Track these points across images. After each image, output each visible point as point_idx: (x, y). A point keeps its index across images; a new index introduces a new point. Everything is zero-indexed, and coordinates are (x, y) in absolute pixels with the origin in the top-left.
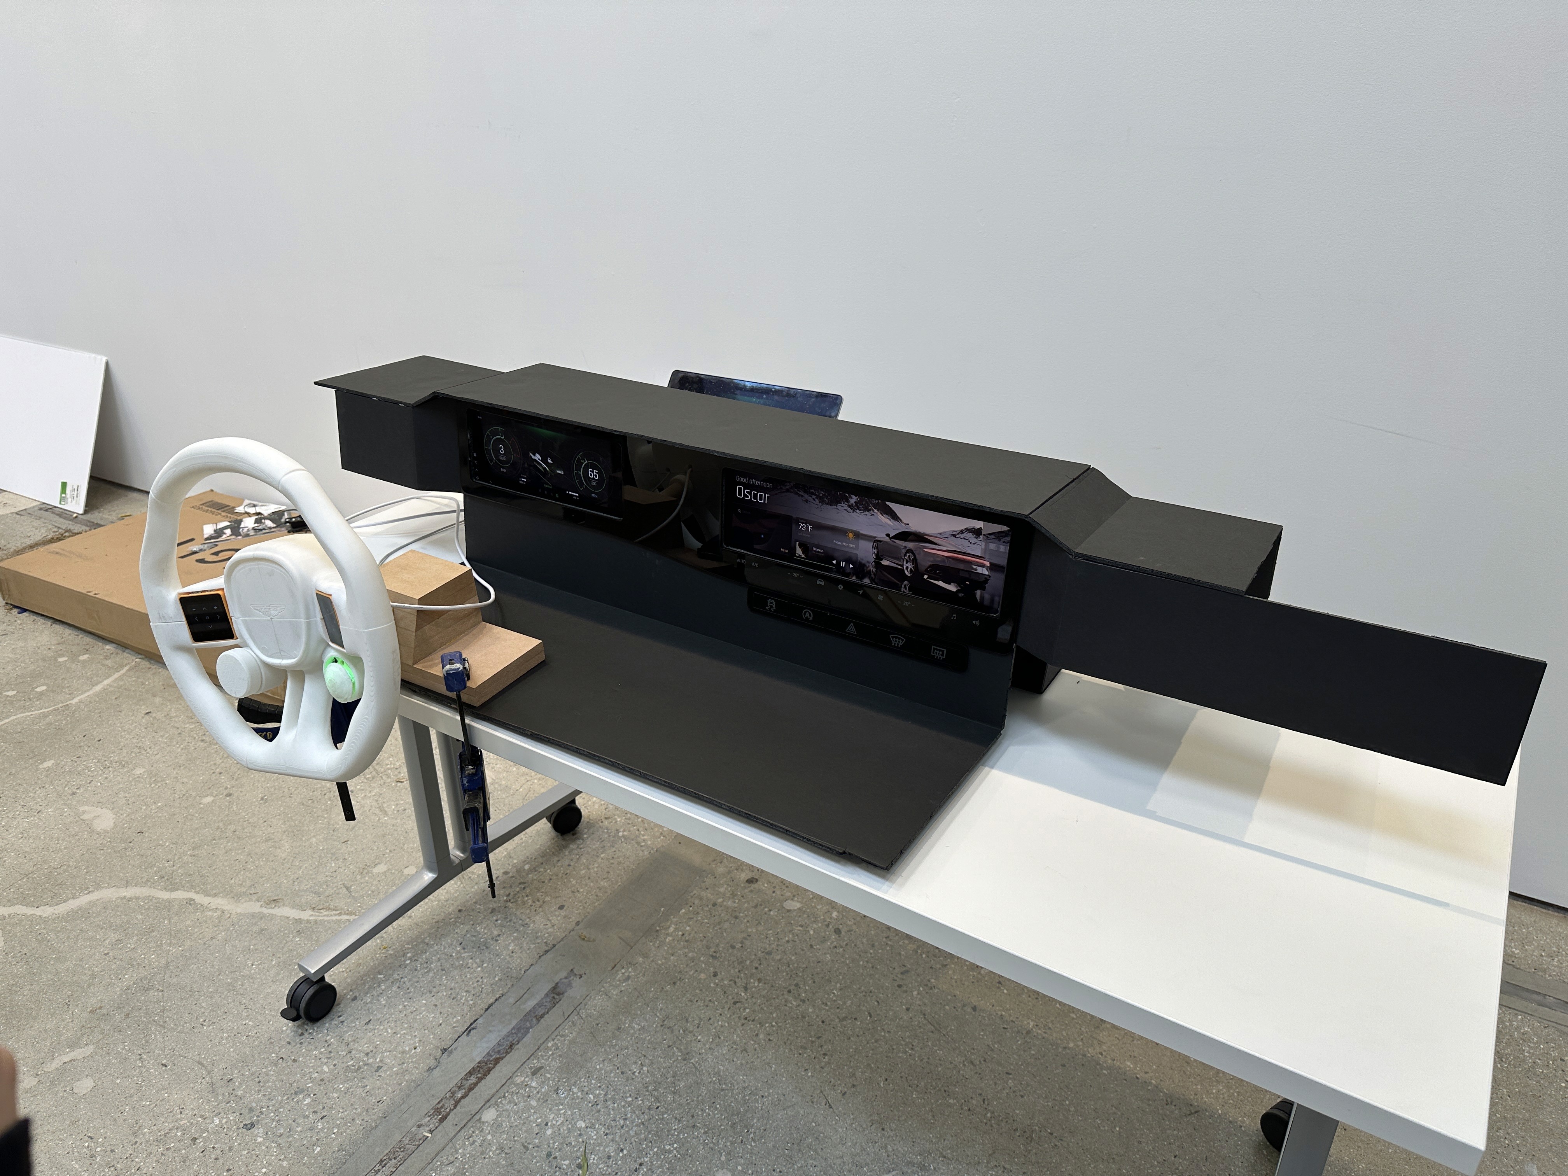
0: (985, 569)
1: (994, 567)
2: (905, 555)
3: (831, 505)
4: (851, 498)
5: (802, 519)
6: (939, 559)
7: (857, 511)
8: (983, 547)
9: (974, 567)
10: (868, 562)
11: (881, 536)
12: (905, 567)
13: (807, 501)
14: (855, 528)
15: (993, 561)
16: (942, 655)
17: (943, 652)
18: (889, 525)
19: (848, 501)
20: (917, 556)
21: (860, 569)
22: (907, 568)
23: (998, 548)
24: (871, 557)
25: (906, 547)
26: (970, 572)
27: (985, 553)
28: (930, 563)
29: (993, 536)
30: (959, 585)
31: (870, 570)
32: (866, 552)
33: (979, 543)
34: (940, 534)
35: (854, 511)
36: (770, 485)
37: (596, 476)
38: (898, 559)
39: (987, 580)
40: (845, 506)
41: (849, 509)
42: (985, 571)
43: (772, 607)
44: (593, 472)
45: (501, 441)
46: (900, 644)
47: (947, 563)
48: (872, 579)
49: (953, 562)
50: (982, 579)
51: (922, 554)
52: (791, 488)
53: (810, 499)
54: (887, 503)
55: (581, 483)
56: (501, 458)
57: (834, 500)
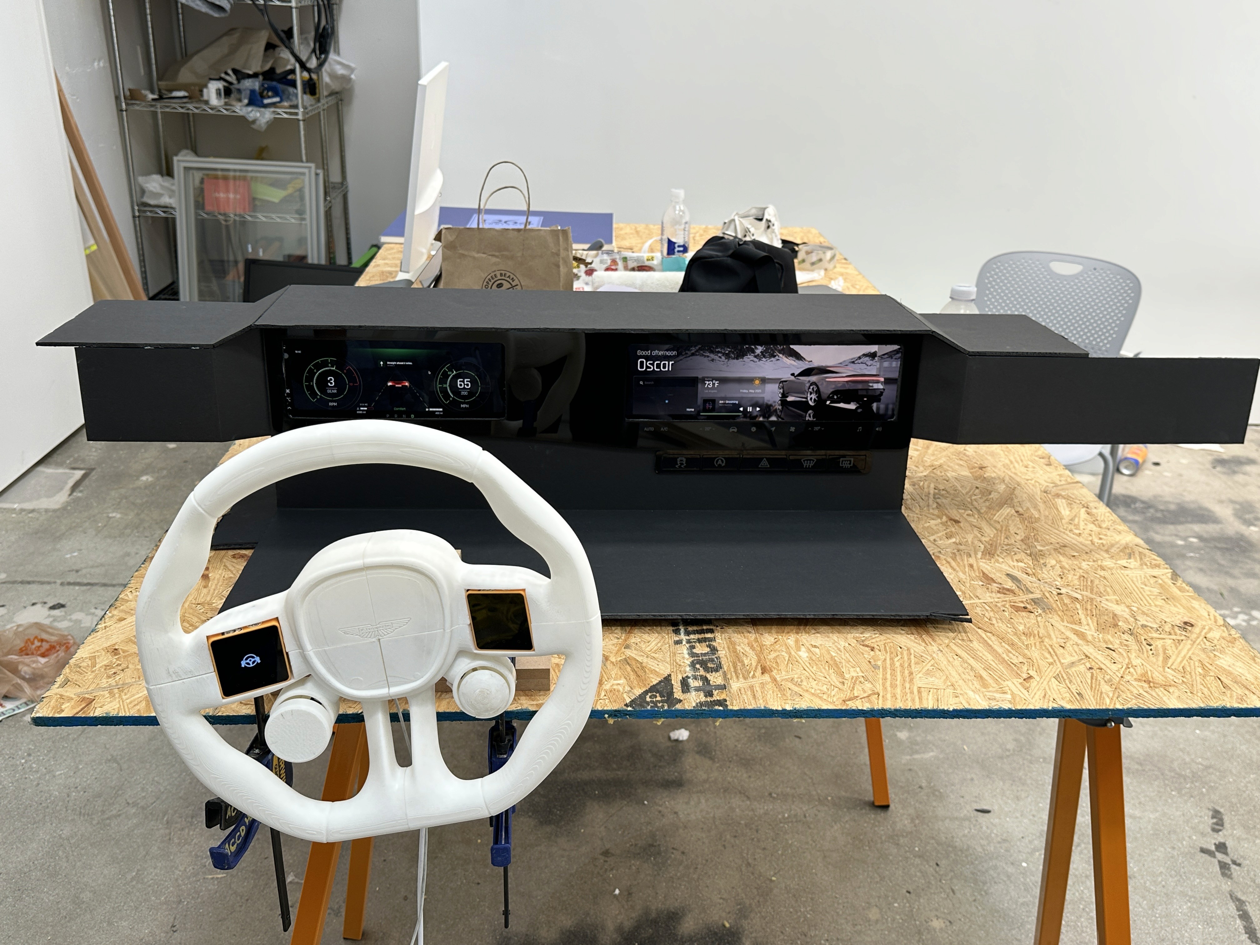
0: (880, 384)
1: (888, 381)
3: (737, 359)
4: (757, 349)
5: (707, 377)
6: (840, 385)
7: (764, 359)
8: (878, 366)
9: (871, 384)
10: (775, 402)
11: (787, 376)
12: (809, 399)
14: (761, 375)
15: (886, 376)
16: (850, 464)
17: (850, 461)
18: (793, 365)
19: (753, 352)
20: (820, 387)
21: (767, 409)
23: (891, 364)
24: (777, 398)
25: (809, 381)
26: (867, 390)
27: (880, 371)
28: (832, 390)
29: (886, 356)
30: (858, 403)
31: (776, 409)
32: (772, 394)
33: (875, 364)
34: (841, 363)
35: (760, 360)
36: (675, 353)
37: (467, 385)
38: (803, 393)
39: (881, 394)
40: (751, 357)
41: (755, 359)
42: (880, 386)
43: (682, 464)
44: (463, 382)
45: (330, 373)
46: (811, 464)
47: (847, 387)
48: (778, 416)
49: (852, 384)
50: (878, 393)
51: (825, 384)
52: (697, 351)
53: (716, 357)
54: (792, 346)
55: (447, 396)
56: (329, 391)
57: (740, 355)
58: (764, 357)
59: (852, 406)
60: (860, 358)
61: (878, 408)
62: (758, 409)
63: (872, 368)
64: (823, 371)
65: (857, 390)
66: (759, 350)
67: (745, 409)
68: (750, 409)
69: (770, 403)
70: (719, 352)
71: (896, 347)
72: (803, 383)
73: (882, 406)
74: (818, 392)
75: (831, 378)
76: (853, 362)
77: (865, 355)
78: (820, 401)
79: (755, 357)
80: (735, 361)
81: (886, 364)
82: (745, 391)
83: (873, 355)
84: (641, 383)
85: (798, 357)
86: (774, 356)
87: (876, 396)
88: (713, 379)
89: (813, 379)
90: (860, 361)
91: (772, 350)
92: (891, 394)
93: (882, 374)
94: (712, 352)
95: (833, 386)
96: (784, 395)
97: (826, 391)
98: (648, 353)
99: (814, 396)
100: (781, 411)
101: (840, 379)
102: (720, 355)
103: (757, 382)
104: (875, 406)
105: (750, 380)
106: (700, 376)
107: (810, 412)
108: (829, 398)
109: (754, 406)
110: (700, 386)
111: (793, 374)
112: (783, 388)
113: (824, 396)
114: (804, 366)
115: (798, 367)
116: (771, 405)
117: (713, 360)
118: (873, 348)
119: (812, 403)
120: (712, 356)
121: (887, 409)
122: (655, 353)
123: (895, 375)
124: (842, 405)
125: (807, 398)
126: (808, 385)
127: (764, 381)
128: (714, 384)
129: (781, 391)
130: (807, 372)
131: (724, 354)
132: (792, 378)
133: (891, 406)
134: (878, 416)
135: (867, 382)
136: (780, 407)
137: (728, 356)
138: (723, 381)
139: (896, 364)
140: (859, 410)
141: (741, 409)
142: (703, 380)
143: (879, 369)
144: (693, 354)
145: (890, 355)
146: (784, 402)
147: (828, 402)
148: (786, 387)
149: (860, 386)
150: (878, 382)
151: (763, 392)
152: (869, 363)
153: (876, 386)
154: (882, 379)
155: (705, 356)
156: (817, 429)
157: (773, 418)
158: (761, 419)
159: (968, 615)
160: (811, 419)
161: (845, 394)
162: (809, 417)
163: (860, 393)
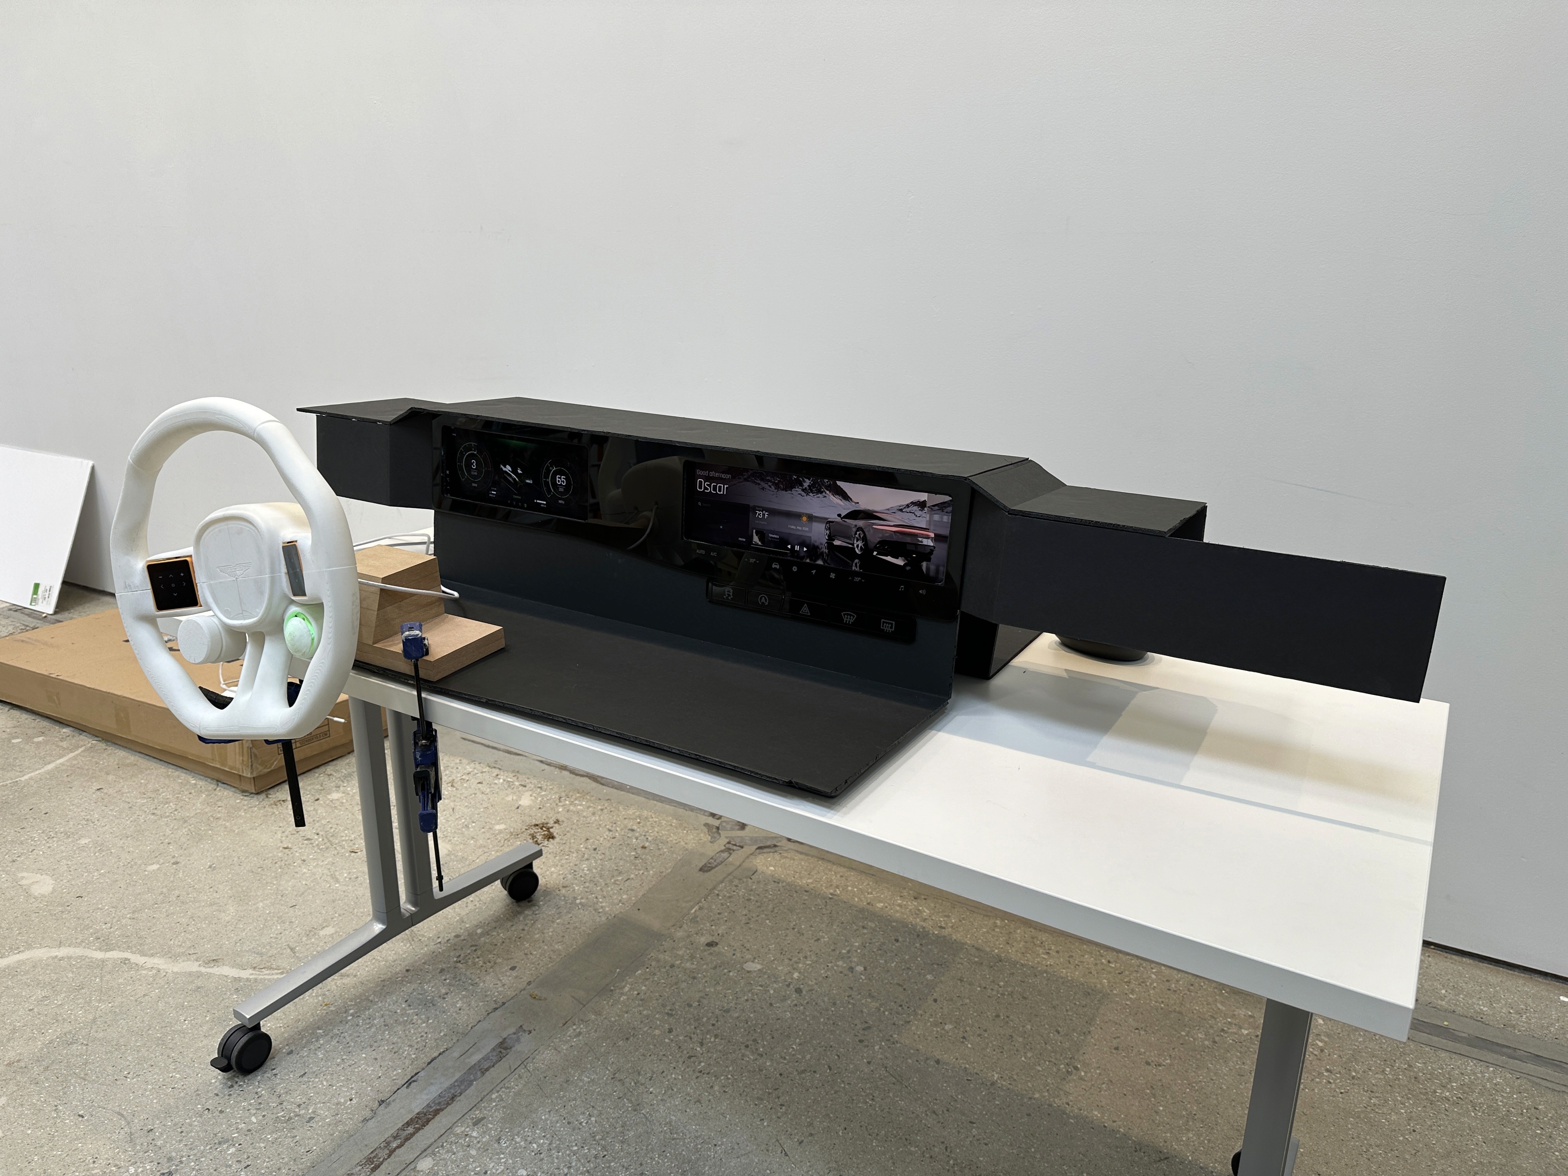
0: (930, 540)
1: (938, 538)
2: (856, 534)
3: (786, 491)
4: (805, 482)
5: (759, 507)
6: (887, 535)
7: (811, 494)
8: (928, 519)
9: (920, 539)
10: (821, 544)
11: (833, 517)
12: (855, 545)
13: (763, 489)
14: (808, 512)
15: (937, 532)
16: (891, 628)
17: (892, 624)
18: (840, 505)
19: (802, 485)
20: (867, 533)
21: (814, 550)
22: (858, 546)
23: (942, 518)
24: (824, 540)
25: (856, 526)
26: (916, 545)
27: (930, 525)
28: (879, 540)
29: (937, 508)
30: (906, 559)
31: (823, 552)
32: (818, 534)
33: (924, 515)
34: (888, 510)
35: (807, 494)
36: (729, 476)
37: (563, 482)
38: (849, 538)
39: (931, 552)
40: (799, 490)
41: (803, 493)
42: (930, 543)
43: (729, 595)
44: (560, 478)
45: (472, 456)
47: (895, 538)
48: (824, 561)
49: (901, 536)
50: (928, 551)
51: (872, 531)
52: (749, 477)
53: (766, 486)
54: (839, 483)
55: (549, 491)
56: (472, 473)
57: (789, 486)
58: (812, 491)
59: (900, 562)
60: (908, 506)
61: (928, 569)
62: (805, 549)
63: (921, 520)
64: (869, 515)
65: (906, 544)
66: (807, 483)
67: (793, 547)
68: (797, 548)
69: (816, 544)
70: (769, 481)
71: (947, 498)
72: (849, 527)
73: (932, 567)
74: (864, 539)
75: (878, 526)
76: (901, 510)
77: (914, 503)
78: (867, 549)
79: (803, 490)
80: (784, 492)
81: (936, 517)
82: (793, 527)
83: (922, 505)
84: (700, 504)
85: (845, 496)
86: (821, 493)
87: (926, 554)
88: (764, 509)
89: (860, 523)
90: (908, 510)
91: (819, 485)
92: (941, 551)
93: (932, 528)
94: (763, 480)
95: (881, 535)
96: (831, 538)
97: (874, 539)
98: (706, 473)
99: (860, 543)
100: (827, 555)
101: (888, 527)
102: (770, 484)
103: (805, 519)
104: (924, 564)
105: (798, 516)
106: (751, 505)
107: (857, 561)
108: (876, 548)
109: (802, 545)
110: (751, 514)
111: (839, 515)
114: (851, 507)
115: (845, 508)
118: (923, 496)
119: (858, 551)
120: (763, 484)
121: (937, 571)
122: (712, 474)
124: (889, 559)
125: (853, 544)
126: (854, 530)
127: (811, 518)
128: (764, 515)
129: (828, 532)
130: (855, 515)
131: (774, 483)
132: (839, 519)
135: (916, 535)
136: (827, 551)
137: (777, 487)
138: (773, 512)
139: (946, 519)
140: (908, 568)
141: (789, 546)
142: (755, 509)
143: (930, 522)
144: (746, 480)
145: (942, 506)
146: (830, 545)
147: (875, 553)
148: (833, 529)
149: (908, 540)
150: (928, 537)
151: (810, 531)
152: (919, 513)
153: (926, 542)
154: (933, 535)
155: (757, 484)
156: (857, 579)
157: (820, 562)
158: (808, 561)
160: (858, 569)
161: (893, 546)
162: (856, 566)
163: (908, 547)
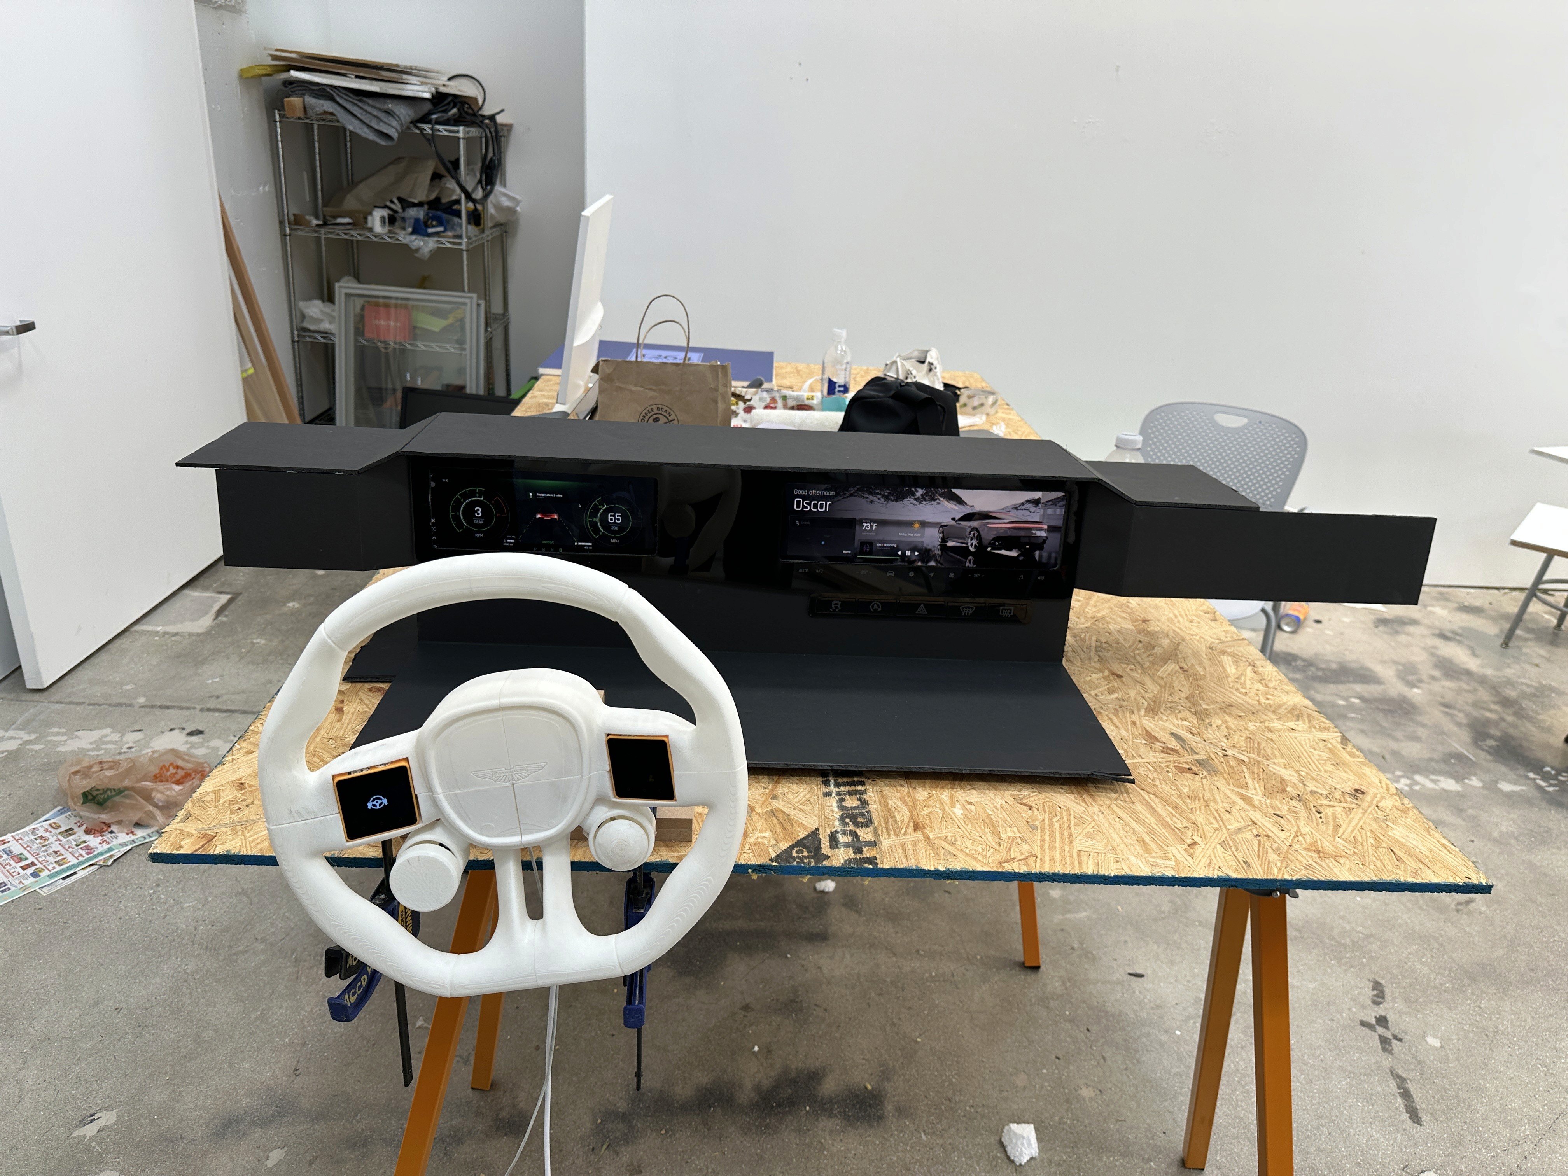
0: (1043, 532)
1: (1051, 529)
2: (970, 534)
3: (897, 502)
4: (917, 492)
5: (866, 519)
6: (1002, 531)
7: (924, 502)
8: (1042, 513)
9: (1034, 532)
10: (934, 547)
11: (947, 521)
12: (969, 544)
14: (921, 519)
15: (1050, 524)
16: (1010, 613)
17: (1011, 610)
18: (955, 510)
19: (914, 495)
20: (981, 532)
21: (926, 554)
22: (972, 545)
23: (1055, 512)
24: (937, 543)
25: (970, 526)
26: (1030, 537)
27: (1043, 518)
28: (993, 537)
29: (1050, 503)
30: (1020, 550)
31: (935, 554)
32: (931, 539)
33: (1038, 511)
34: (1003, 509)
35: (920, 503)
36: (832, 493)
37: (618, 520)
38: (963, 538)
39: (1044, 541)
40: (911, 500)
41: (915, 502)
42: (1044, 534)
43: (836, 608)
44: (614, 516)
45: (478, 503)
46: (970, 612)
47: (1009, 534)
48: (937, 562)
49: (1015, 531)
50: (1041, 541)
51: (986, 529)
52: (855, 492)
53: (875, 499)
54: (953, 490)
55: (597, 530)
56: (476, 522)
57: (900, 497)
58: (925, 500)
59: (1014, 554)
60: (1023, 504)
61: (1040, 556)
62: (917, 553)
63: (1035, 515)
64: (985, 516)
65: (1019, 537)
66: (920, 492)
67: (904, 554)
68: (908, 553)
69: (929, 547)
70: (878, 494)
71: (1061, 494)
72: (963, 529)
73: (1045, 555)
74: (979, 538)
75: (993, 524)
76: (1016, 508)
77: (1028, 501)
78: (981, 547)
79: (915, 499)
80: (894, 503)
81: (1050, 511)
82: (903, 534)
83: (1036, 502)
84: (797, 523)
85: (959, 501)
86: (935, 500)
87: (1039, 544)
88: (871, 521)
89: (975, 524)
90: (1023, 507)
91: (933, 493)
92: (1054, 542)
93: (1045, 521)
94: (871, 493)
95: (995, 532)
96: (944, 540)
97: (987, 537)
98: (805, 492)
99: (974, 542)
100: (940, 557)
101: (1003, 525)
102: (879, 496)
103: (917, 525)
104: (1037, 553)
105: (910, 524)
106: (858, 518)
107: (970, 558)
108: (990, 544)
109: (913, 550)
110: (857, 527)
111: (953, 519)
112: (943, 532)
113: (985, 542)
114: (965, 510)
115: (959, 511)
116: (930, 550)
117: (871, 502)
118: (1037, 495)
119: (972, 549)
120: (871, 497)
121: (1049, 557)
122: (812, 492)
123: (1059, 523)
124: (1003, 552)
125: (967, 544)
126: (969, 530)
127: (924, 524)
128: (872, 526)
129: (941, 535)
130: (968, 517)
131: (883, 496)
132: (953, 522)
133: (1053, 555)
134: (1040, 564)
135: (1030, 529)
136: (940, 552)
137: (887, 498)
138: (882, 523)
139: (1060, 511)
140: (1021, 558)
141: (900, 553)
142: (861, 522)
143: (1043, 516)
144: (851, 495)
145: (1054, 502)
146: (943, 547)
147: (989, 549)
148: (946, 532)
149: (1022, 533)
150: (1041, 529)
151: (923, 536)
152: (1033, 509)
153: (1039, 534)
154: (1046, 527)
155: (864, 498)
156: (977, 575)
157: (932, 563)
158: (920, 564)
159: (1130, 775)
160: (971, 565)
161: (1006, 541)
162: (969, 563)
163: (1022, 540)
